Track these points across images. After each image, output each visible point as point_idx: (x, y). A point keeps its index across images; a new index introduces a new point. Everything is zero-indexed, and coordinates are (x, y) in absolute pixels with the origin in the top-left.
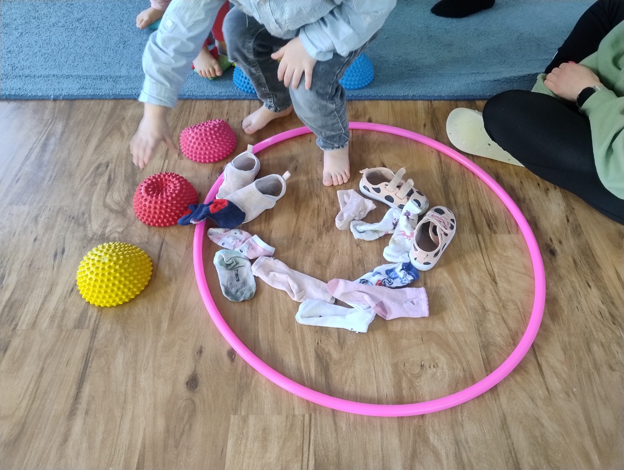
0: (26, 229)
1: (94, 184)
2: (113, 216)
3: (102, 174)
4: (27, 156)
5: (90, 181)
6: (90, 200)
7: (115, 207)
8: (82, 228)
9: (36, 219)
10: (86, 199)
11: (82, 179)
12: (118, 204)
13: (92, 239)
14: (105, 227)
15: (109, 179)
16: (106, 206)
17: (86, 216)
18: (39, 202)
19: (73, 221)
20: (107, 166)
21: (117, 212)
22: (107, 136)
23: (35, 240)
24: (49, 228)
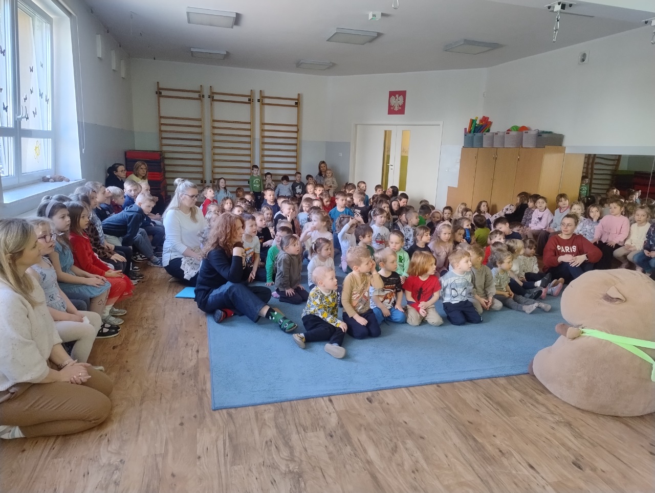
0: (248, 475)
1: (269, 450)
2: (289, 463)
3: (271, 445)
4: (224, 443)
5: (266, 449)
6: (273, 458)
7: (287, 458)
8: (277, 470)
9: (250, 470)
10: (270, 457)
11: (262, 449)
12: (288, 457)
13: (285, 473)
14: (289, 467)
15: (276, 447)
16: (283, 459)
17: (275, 464)
18: (246, 462)
19: (270, 468)
20: (271, 442)
21: (290, 461)
22: (261, 428)
23: (256, 479)
24: (260, 473)
